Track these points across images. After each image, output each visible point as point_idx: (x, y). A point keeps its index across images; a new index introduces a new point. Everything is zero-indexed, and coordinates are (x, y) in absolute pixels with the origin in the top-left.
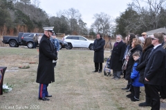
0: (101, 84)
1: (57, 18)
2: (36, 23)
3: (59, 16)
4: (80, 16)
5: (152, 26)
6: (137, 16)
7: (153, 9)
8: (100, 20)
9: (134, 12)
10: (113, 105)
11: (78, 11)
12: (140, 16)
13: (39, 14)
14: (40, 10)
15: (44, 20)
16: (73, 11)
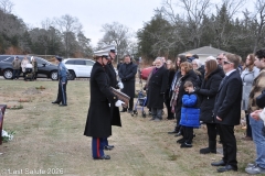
0: (137, 128)
1: (43, 30)
2: (8, 39)
3: (46, 28)
4: (81, 27)
5: (192, 44)
6: (169, 28)
7: (193, 18)
8: (111, 35)
9: (165, 22)
10: (163, 153)
11: (77, 20)
12: (173, 28)
13: (12, 23)
14: (14, 18)
15: (21, 33)
16: (69, 19)
